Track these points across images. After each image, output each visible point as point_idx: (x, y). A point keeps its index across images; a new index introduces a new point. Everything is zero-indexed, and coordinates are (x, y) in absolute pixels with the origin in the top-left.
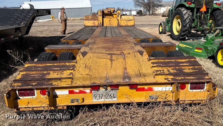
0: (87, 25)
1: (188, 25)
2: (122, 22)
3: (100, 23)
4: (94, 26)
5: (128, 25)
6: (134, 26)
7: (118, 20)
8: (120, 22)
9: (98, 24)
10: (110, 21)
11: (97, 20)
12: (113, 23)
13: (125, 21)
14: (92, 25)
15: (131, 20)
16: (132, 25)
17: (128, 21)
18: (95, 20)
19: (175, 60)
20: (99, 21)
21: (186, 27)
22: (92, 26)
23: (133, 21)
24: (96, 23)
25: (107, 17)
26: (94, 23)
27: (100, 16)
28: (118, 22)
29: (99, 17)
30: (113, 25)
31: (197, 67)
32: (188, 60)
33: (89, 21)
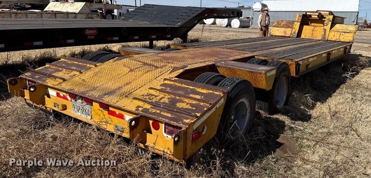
0: (274, 34)
2: (332, 34)
3: (295, 32)
4: (284, 36)
5: (342, 40)
6: (350, 42)
7: (325, 30)
8: (327, 34)
9: (291, 34)
10: (313, 31)
11: (292, 28)
12: (318, 34)
13: (336, 33)
14: (281, 35)
15: (348, 33)
16: (347, 41)
17: (343, 33)
18: (288, 27)
19: (194, 88)
20: (294, 30)
23: (351, 35)
24: (289, 32)
25: (313, 24)
26: (285, 32)
27: (298, 22)
28: (323, 33)
29: (296, 23)
30: (317, 37)
31: (202, 104)
32: (210, 92)
33: (280, 29)
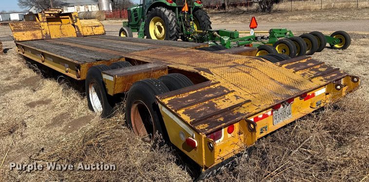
1: (175, 29)
2: (85, 29)
3: (46, 33)
4: (35, 40)
6: (104, 34)
8: (81, 30)
9: (43, 36)
10: (61, 29)
11: (40, 29)
12: (67, 32)
13: (88, 28)
16: (101, 33)
17: (94, 27)
18: (35, 29)
20: (43, 31)
21: (173, 32)
22: (32, 40)
23: (101, 28)
24: (39, 34)
26: (34, 35)
27: (44, 22)
28: (77, 30)
29: (42, 24)
30: (67, 35)
33: (25, 32)
